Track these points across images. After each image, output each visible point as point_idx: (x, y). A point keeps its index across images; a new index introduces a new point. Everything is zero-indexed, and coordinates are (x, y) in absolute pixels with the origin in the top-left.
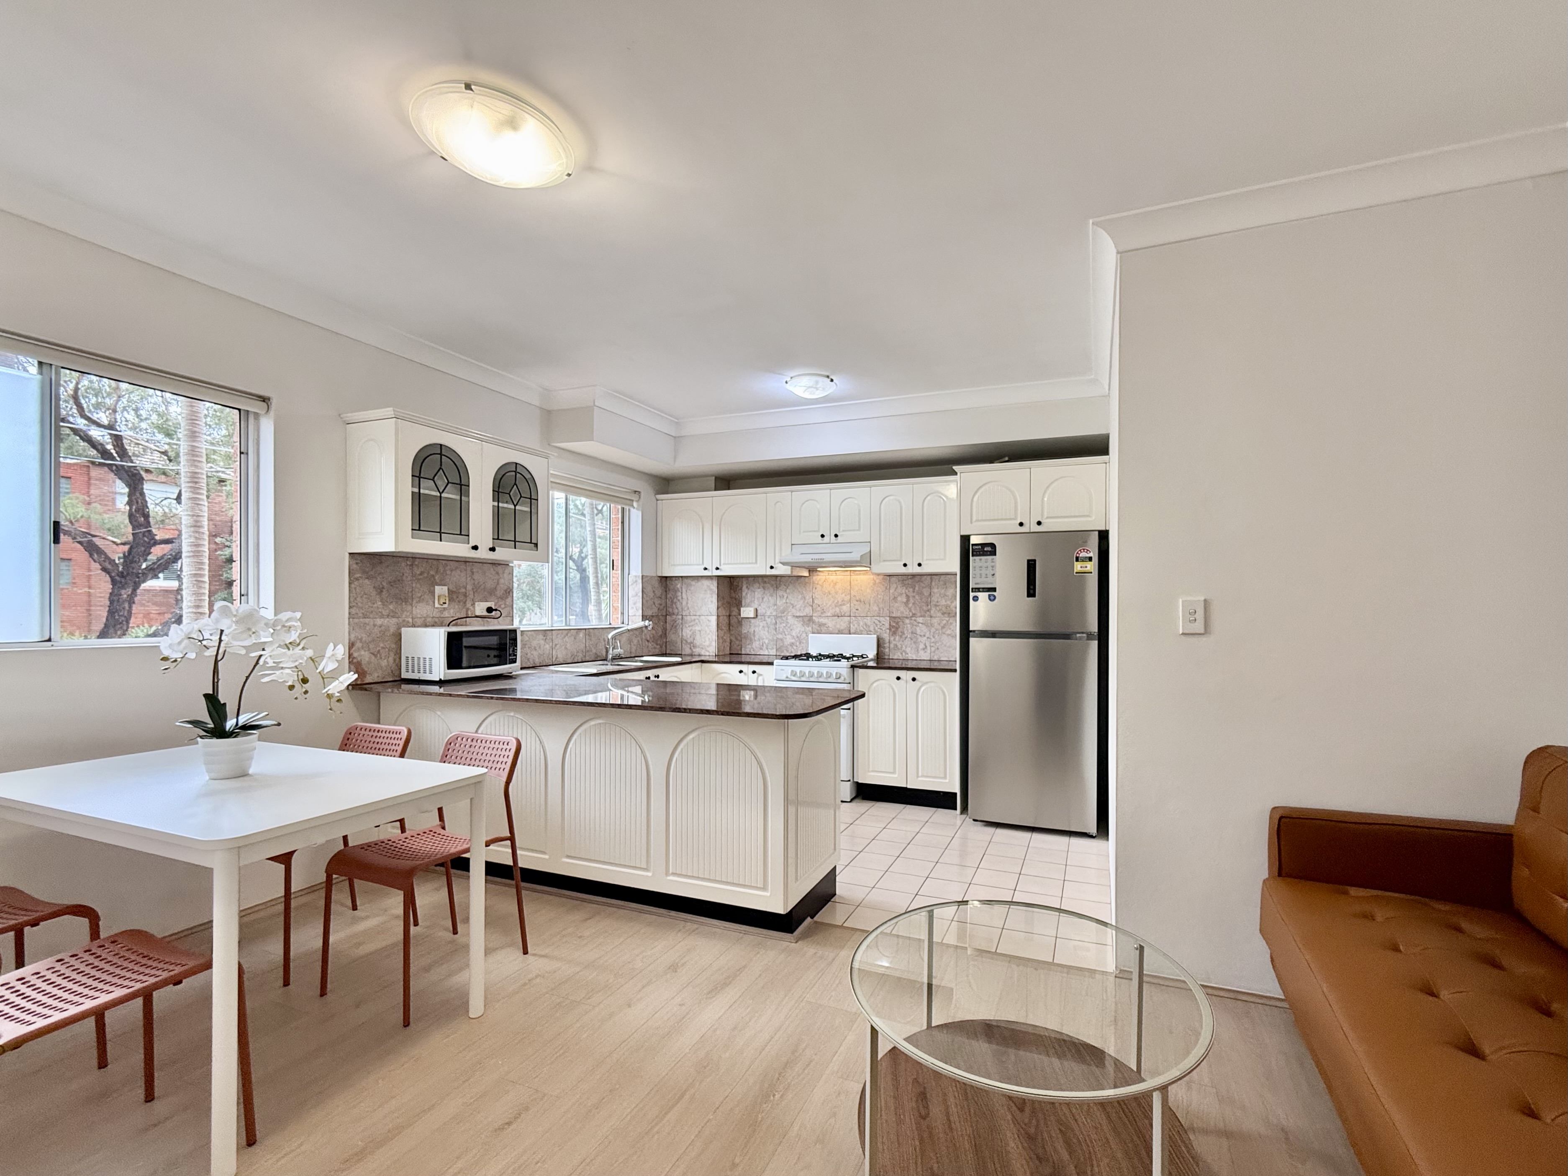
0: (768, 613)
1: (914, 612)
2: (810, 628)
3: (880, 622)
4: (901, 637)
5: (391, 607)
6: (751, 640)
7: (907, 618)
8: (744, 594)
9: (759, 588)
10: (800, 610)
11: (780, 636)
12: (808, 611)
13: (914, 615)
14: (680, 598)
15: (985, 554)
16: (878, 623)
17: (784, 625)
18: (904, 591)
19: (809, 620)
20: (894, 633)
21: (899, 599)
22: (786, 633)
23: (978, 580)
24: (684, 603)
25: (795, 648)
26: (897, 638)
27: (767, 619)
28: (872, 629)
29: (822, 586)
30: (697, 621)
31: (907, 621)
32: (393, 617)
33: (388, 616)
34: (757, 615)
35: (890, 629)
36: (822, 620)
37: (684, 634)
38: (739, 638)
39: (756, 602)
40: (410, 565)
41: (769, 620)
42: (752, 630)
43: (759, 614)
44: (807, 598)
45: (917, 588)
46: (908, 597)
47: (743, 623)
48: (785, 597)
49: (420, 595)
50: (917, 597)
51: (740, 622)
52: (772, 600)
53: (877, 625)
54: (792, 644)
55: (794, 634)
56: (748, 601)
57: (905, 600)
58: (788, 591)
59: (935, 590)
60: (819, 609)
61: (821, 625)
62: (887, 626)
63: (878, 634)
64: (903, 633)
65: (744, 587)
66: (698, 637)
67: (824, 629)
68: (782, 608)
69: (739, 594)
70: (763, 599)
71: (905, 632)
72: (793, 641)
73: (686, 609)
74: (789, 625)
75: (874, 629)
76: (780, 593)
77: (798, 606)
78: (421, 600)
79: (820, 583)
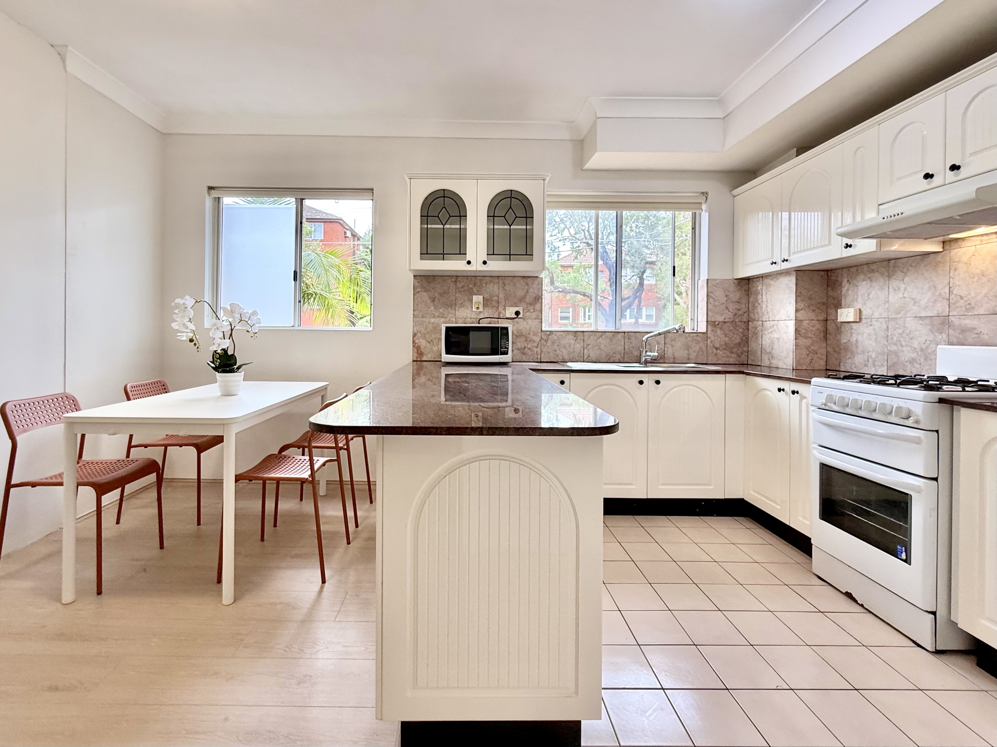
0: (876, 315)
2: (944, 336)
5: (441, 310)
6: (852, 353)
8: (844, 290)
9: (864, 280)
10: (927, 307)
11: (894, 348)
12: (941, 308)
14: (760, 301)
17: (900, 331)
19: (943, 323)
22: (904, 343)
24: (764, 306)
25: (918, 366)
27: (874, 323)
29: (968, 264)
30: (775, 327)
32: (442, 317)
34: (860, 319)
36: (968, 322)
37: (764, 343)
38: (837, 349)
39: (860, 299)
40: (454, 282)
41: (876, 324)
42: (854, 339)
43: (863, 317)
44: (940, 286)
47: (843, 329)
48: (902, 290)
49: (461, 302)
51: (840, 327)
52: (882, 295)
54: (912, 361)
55: (916, 344)
56: (849, 299)
58: (906, 279)
60: (962, 303)
61: (964, 330)
65: (845, 280)
66: (776, 346)
67: (971, 337)
68: (897, 306)
69: (839, 292)
70: (869, 294)
72: (914, 355)
73: (765, 314)
74: (907, 332)
76: (894, 283)
77: (923, 303)
78: (462, 306)
79: (965, 259)
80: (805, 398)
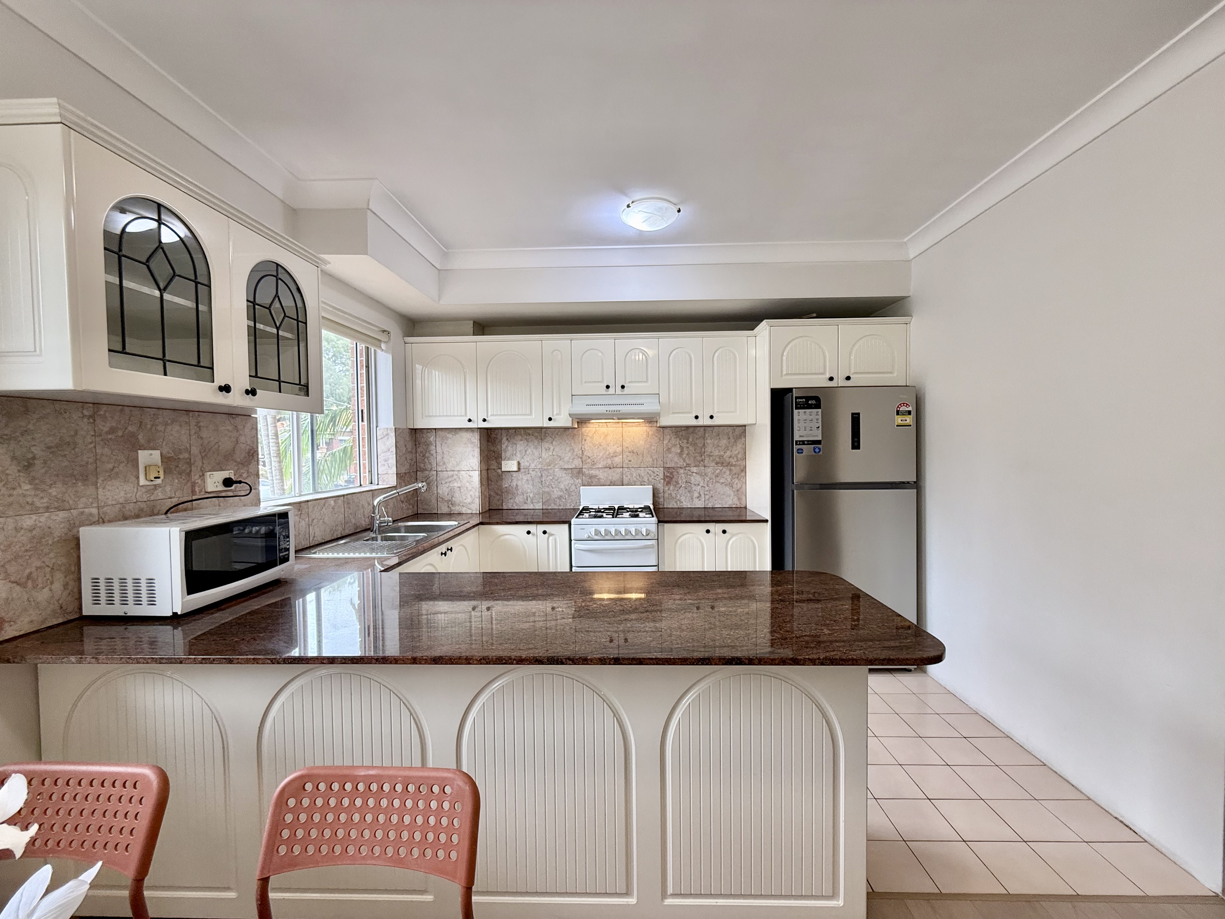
0: (533, 466)
1: (688, 462)
2: (580, 481)
3: (654, 472)
4: (675, 486)
5: (53, 492)
6: (513, 494)
7: (681, 468)
8: (504, 446)
9: (521, 440)
10: (568, 462)
11: (547, 490)
12: (577, 463)
13: (688, 465)
14: (433, 452)
15: (810, 407)
16: (652, 474)
17: (551, 478)
18: (677, 443)
19: (579, 473)
20: (668, 483)
21: (673, 449)
22: (554, 486)
23: (803, 433)
24: (439, 458)
25: (564, 500)
26: (672, 488)
27: (531, 472)
28: (646, 479)
29: (592, 438)
30: (455, 477)
31: (682, 471)
32: (58, 509)
33: (47, 509)
34: (519, 469)
35: (664, 479)
36: (593, 472)
37: (440, 491)
38: (499, 492)
39: (518, 454)
40: (90, 417)
41: (533, 474)
42: (514, 484)
43: (522, 467)
44: (576, 450)
45: (690, 440)
46: (682, 448)
47: (504, 477)
48: (552, 449)
49: (110, 466)
50: (691, 448)
51: (502, 475)
52: (537, 454)
53: (650, 476)
54: (560, 498)
55: (562, 486)
56: (508, 454)
57: (679, 451)
58: (554, 443)
59: (709, 441)
60: (589, 460)
61: (591, 477)
62: (661, 476)
63: (653, 484)
64: (677, 483)
65: (505, 439)
66: (457, 495)
67: (595, 481)
68: (548, 461)
69: (499, 447)
70: (526, 451)
71: (680, 482)
72: (561, 493)
73: (441, 464)
74: (556, 478)
75: (648, 480)
76: (546, 445)
77: (566, 459)
78: (113, 474)
79: (590, 435)
80: (552, 535)
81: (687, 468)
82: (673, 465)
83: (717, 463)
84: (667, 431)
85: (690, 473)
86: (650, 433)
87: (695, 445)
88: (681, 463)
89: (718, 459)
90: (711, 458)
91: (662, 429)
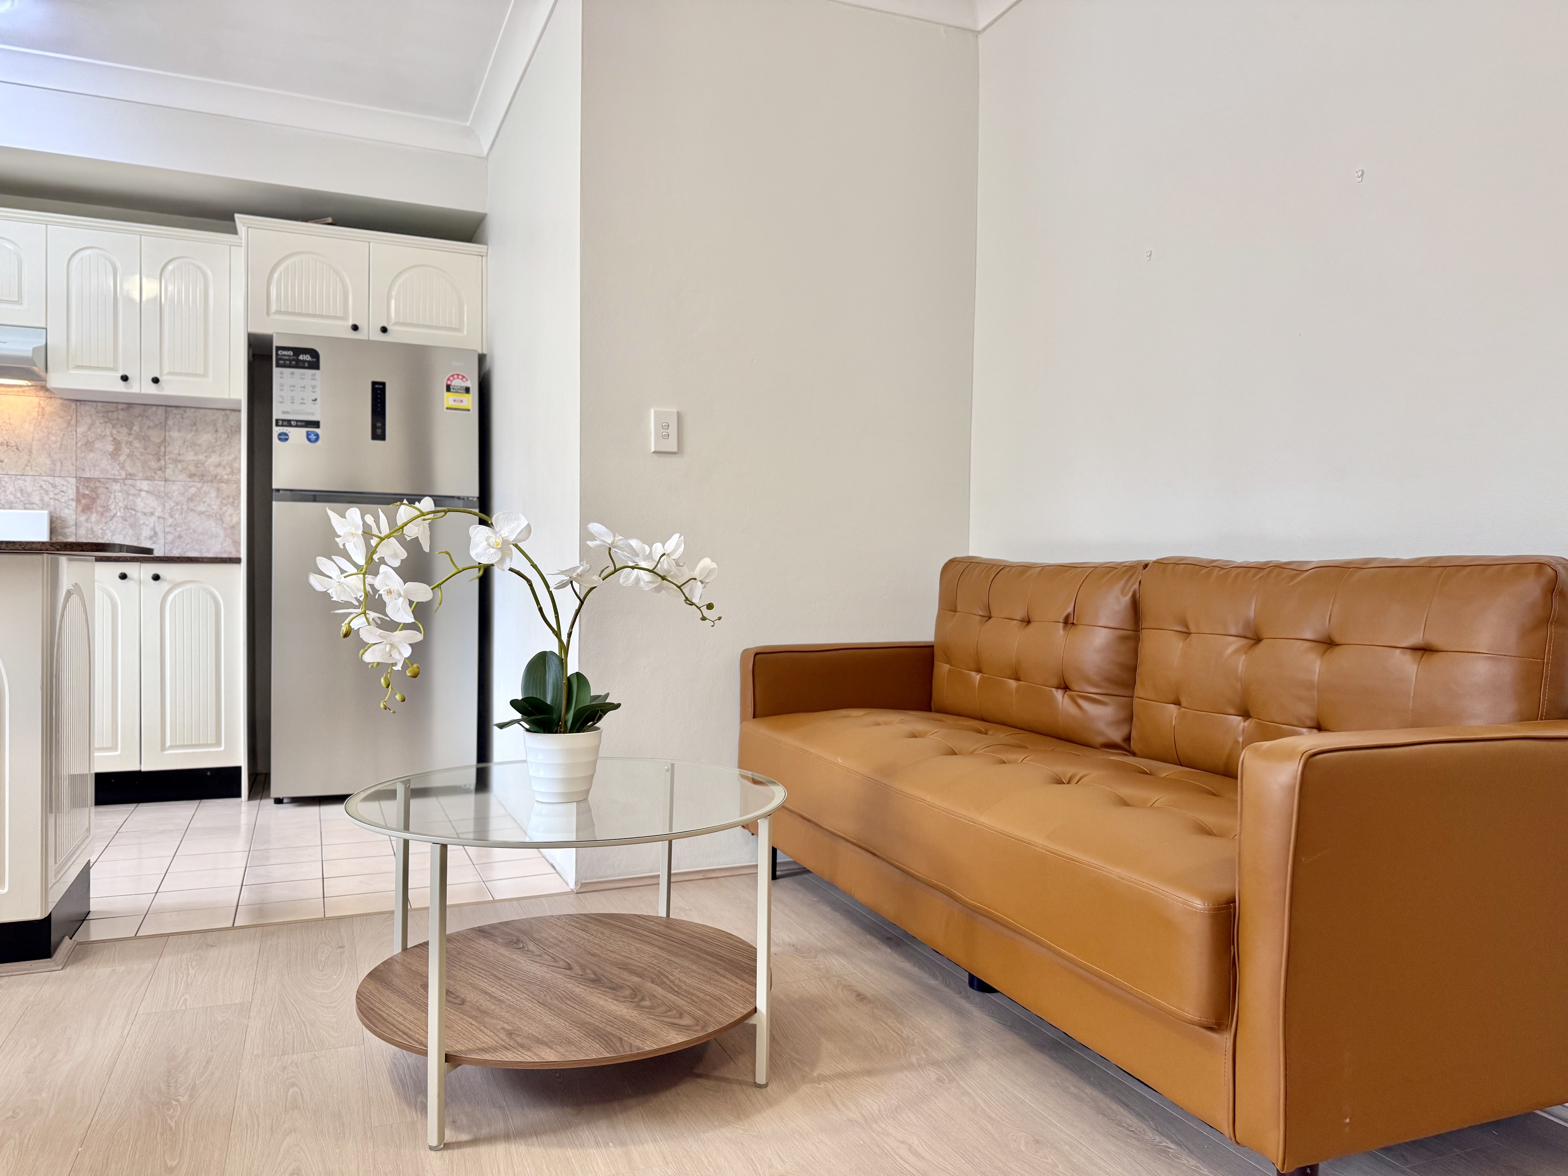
1: (130, 470)
3: (54, 486)
4: (102, 514)
7: (115, 481)
13: (130, 476)
15: (299, 365)
16: (51, 489)
18: (108, 432)
20: (87, 509)
21: (98, 445)
23: (288, 407)
26: (94, 517)
28: (36, 499)
31: (116, 487)
35: (78, 501)
45: (136, 428)
46: (117, 444)
50: (136, 444)
53: (47, 492)
57: (110, 448)
59: (175, 434)
62: (72, 493)
63: (52, 508)
64: (106, 508)
71: (112, 507)
75: (42, 500)
81: (129, 482)
82: (96, 474)
83: (192, 476)
84: (84, 409)
85: (132, 491)
86: (48, 409)
87: (145, 439)
88: (114, 471)
89: (192, 468)
90: (180, 466)
91: (73, 405)
